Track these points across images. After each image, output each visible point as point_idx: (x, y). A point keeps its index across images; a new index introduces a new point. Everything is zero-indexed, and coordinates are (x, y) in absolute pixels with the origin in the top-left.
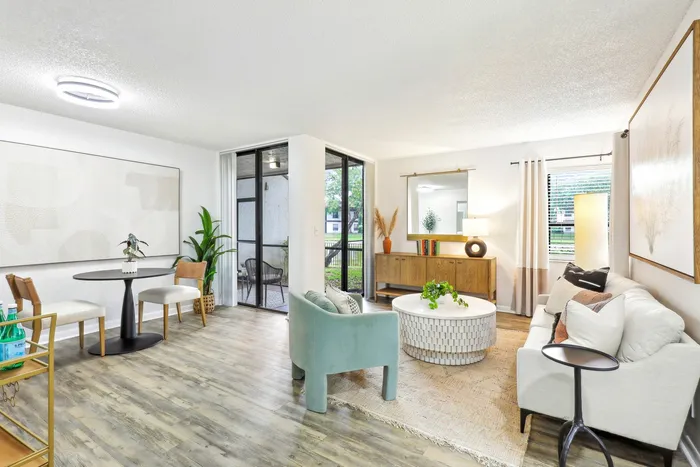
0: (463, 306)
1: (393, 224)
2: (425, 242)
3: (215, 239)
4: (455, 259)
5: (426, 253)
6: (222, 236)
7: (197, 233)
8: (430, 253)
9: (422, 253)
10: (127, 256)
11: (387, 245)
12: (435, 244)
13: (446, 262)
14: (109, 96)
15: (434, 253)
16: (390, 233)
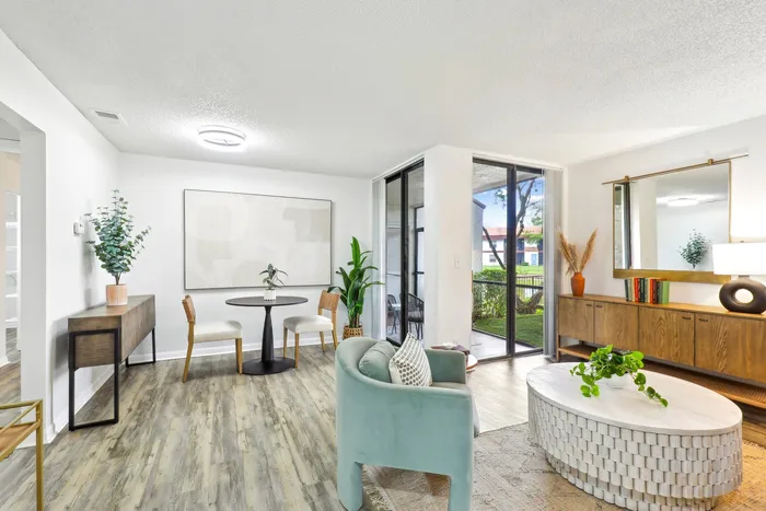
0: (654, 401)
1: (587, 254)
2: (640, 282)
3: (364, 270)
4: (694, 312)
5: (641, 298)
6: (372, 267)
7: (349, 264)
8: (648, 299)
9: (633, 298)
10: (267, 284)
11: (578, 285)
12: (656, 285)
13: (675, 315)
14: (237, 140)
15: (656, 300)
16: (582, 267)
